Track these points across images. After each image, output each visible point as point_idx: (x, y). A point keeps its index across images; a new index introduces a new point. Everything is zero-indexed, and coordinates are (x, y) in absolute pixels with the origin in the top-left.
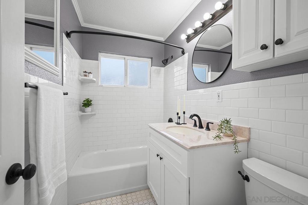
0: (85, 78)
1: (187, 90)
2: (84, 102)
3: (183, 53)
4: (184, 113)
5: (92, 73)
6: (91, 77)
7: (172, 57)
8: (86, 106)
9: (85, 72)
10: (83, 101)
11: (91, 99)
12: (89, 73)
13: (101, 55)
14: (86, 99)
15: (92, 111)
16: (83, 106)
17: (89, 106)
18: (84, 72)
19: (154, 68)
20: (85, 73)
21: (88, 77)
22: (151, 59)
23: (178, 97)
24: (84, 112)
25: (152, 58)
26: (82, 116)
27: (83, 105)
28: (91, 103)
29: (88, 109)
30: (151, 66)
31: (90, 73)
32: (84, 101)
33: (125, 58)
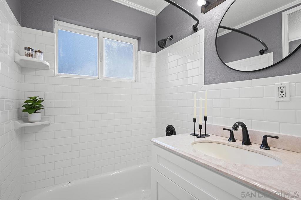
0: (28, 58)
1: (204, 84)
2: (26, 104)
3: (195, 29)
4: (206, 119)
5: (42, 52)
6: (40, 58)
7: (172, 36)
8: (30, 111)
9: (29, 49)
10: (25, 102)
11: (40, 97)
12: (36, 51)
13: (59, 25)
14: (31, 98)
15: (42, 119)
16: (24, 111)
17: (36, 111)
18: (25, 48)
19: (142, 52)
20: (27, 52)
21: (35, 57)
22: (137, 40)
23: (195, 94)
24: (26, 121)
25: (139, 39)
26: (23, 128)
27: (24, 108)
28: (42, 106)
29: (36, 116)
30: (137, 49)
31: (39, 51)
32: (27, 101)
33: (99, 35)
